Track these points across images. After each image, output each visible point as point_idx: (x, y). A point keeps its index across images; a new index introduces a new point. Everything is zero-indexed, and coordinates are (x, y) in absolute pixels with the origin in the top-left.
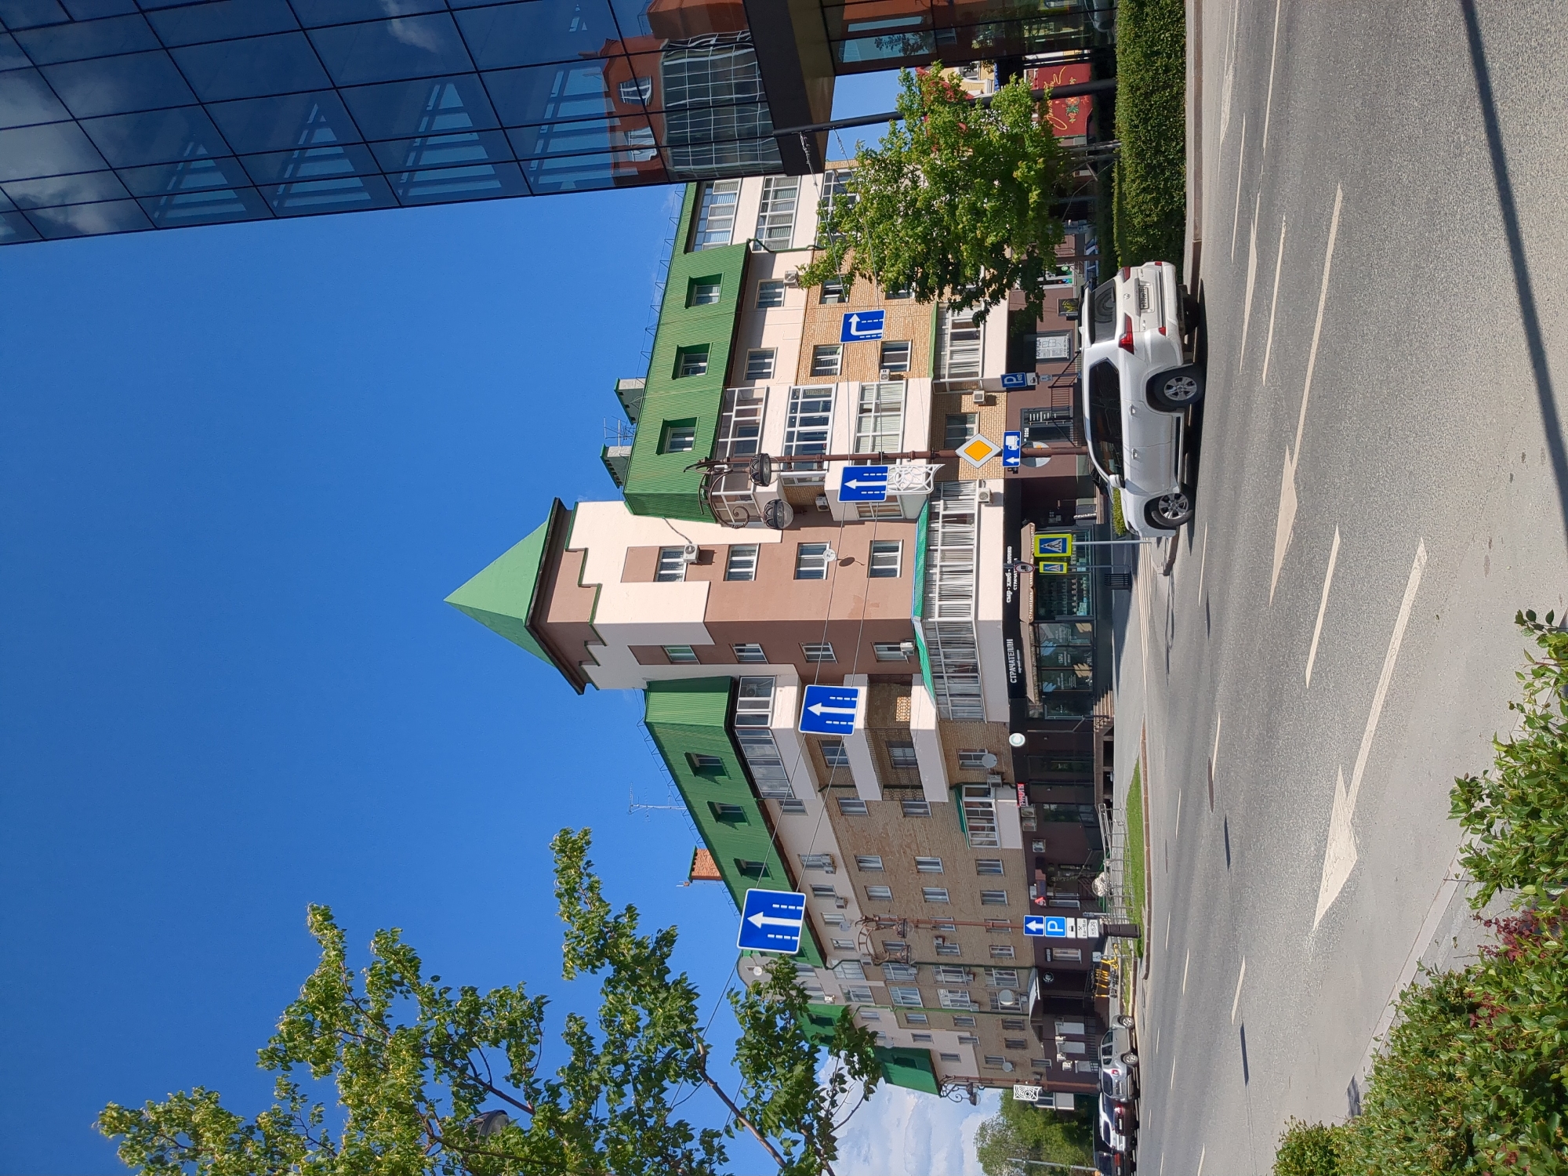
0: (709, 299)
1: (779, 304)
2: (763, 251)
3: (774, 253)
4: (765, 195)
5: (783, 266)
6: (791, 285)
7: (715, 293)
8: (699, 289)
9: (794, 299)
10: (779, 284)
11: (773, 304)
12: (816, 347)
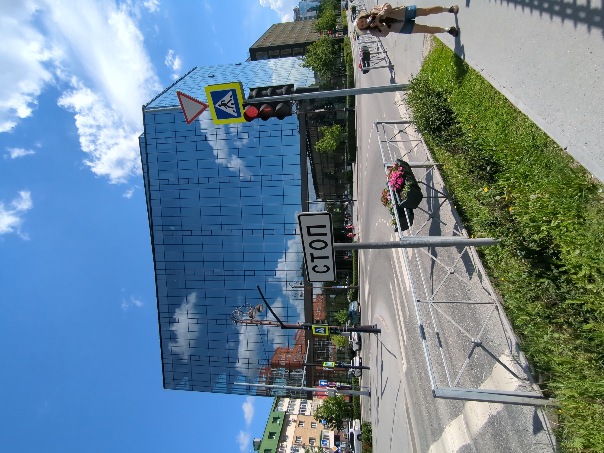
0: (277, 422)
1: (290, 425)
2: (288, 413)
3: (290, 414)
4: (289, 402)
5: (292, 418)
6: (293, 422)
7: (278, 421)
8: (275, 419)
9: (293, 425)
10: (291, 421)
11: (289, 425)
12: (297, 436)
